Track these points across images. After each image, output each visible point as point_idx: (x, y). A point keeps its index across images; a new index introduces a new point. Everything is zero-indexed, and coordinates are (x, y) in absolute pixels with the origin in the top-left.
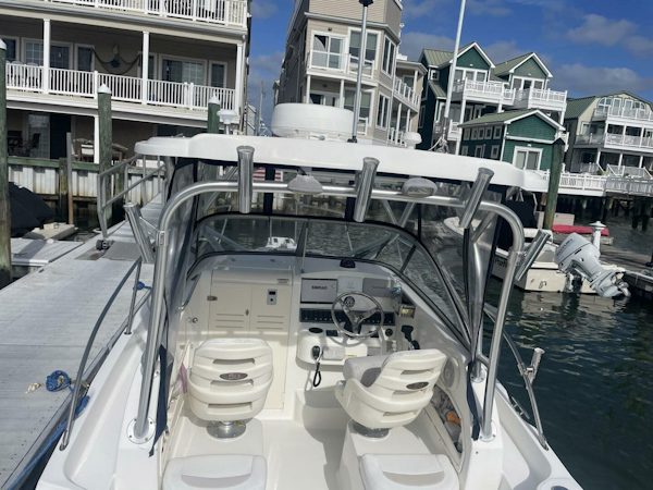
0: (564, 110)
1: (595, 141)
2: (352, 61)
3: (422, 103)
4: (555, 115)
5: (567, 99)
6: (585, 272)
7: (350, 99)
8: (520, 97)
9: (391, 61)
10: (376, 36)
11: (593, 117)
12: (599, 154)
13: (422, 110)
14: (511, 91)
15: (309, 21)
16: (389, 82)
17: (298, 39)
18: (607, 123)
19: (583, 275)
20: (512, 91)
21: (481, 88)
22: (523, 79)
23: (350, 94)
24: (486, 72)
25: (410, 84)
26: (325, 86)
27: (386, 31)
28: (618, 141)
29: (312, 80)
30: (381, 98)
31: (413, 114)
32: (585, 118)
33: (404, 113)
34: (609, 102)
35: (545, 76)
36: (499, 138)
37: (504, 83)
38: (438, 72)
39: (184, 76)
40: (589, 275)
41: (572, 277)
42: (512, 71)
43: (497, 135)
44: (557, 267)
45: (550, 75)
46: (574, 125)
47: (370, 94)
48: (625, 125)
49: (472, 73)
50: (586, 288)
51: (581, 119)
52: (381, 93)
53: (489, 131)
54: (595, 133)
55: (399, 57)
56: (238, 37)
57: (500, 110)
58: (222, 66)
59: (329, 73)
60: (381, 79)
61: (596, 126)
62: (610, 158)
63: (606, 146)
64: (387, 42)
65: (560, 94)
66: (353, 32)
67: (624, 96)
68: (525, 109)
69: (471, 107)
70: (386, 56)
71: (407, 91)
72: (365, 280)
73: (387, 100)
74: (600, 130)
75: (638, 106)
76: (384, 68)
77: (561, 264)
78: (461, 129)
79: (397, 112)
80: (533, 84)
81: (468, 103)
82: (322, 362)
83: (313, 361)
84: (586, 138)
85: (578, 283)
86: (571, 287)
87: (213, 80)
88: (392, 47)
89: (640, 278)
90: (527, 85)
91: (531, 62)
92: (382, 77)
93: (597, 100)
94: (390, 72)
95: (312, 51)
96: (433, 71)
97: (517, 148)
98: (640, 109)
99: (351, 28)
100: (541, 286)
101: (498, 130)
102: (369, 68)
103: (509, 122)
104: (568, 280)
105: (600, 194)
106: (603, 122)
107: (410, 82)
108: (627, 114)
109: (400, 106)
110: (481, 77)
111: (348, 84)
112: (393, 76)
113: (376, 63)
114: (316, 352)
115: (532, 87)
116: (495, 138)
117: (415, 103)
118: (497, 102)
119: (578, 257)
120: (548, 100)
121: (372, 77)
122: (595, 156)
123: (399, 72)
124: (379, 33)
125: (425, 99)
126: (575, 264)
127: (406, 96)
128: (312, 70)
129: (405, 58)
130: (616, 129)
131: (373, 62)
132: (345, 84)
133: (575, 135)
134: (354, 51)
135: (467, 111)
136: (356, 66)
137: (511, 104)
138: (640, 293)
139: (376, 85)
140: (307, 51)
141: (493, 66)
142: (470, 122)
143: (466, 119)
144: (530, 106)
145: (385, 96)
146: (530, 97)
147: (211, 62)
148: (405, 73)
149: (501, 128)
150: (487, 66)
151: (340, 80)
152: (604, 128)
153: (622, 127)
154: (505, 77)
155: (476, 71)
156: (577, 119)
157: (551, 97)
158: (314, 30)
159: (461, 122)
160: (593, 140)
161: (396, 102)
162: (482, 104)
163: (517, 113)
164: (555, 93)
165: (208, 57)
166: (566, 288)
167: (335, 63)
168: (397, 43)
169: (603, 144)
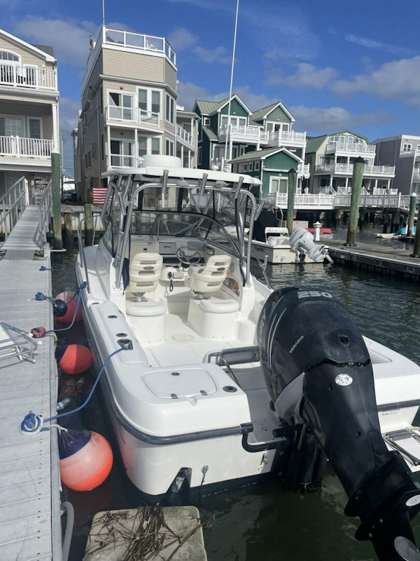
0: (305, 147)
1: (329, 169)
2: (142, 113)
3: (199, 145)
4: (299, 152)
5: (307, 138)
6: (306, 249)
7: (143, 144)
8: (273, 137)
9: (172, 113)
10: (158, 93)
11: (326, 151)
12: (332, 179)
13: (199, 150)
14: (265, 133)
15: (105, 83)
16: (172, 129)
17: (94, 95)
18: (336, 155)
19: (305, 250)
20: (267, 133)
21: (243, 131)
22: (274, 123)
23: (142, 140)
24: (246, 118)
25: (189, 130)
26: (122, 134)
27: (166, 89)
28: (344, 168)
29: (111, 129)
30: (167, 142)
31: (193, 153)
32: (321, 152)
33: (186, 153)
34: (337, 139)
35: (290, 120)
36: (258, 170)
37: (260, 127)
38: (209, 119)
39: (6, 130)
40: (308, 250)
41: (299, 253)
42: (265, 117)
43: (257, 168)
44: (290, 247)
45: (293, 120)
46: (313, 158)
47: (158, 139)
48: (349, 156)
49: (236, 119)
50: (307, 260)
51: (318, 153)
52: (167, 138)
53: (251, 165)
54: (328, 163)
55: (177, 107)
56: (53, 98)
57: (258, 149)
58: (39, 121)
59: (125, 123)
60: (166, 127)
61: (329, 158)
62: (339, 181)
63: (336, 173)
64: (168, 97)
65: (301, 134)
66: (140, 90)
67: (347, 134)
68: (276, 147)
69: (237, 147)
70: (168, 109)
71: (187, 135)
72: (188, 242)
73: (172, 144)
74: (331, 161)
75: (357, 141)
76: (168, 119)
77: (292, 246)
78: (230, 165)
79: (180, 152)
80: (281, 127)
81: (234, 144)
82: (173, 280)
83: (169, 280)
84: (322, 167)
85: (302, 256)
86: (299, 259)
87: (31, 133)
88: (172, 101)
89: (338, 252)
90: (277, 128)
91: (278, 110)
92: (166, 126)
93: (328, 138)
94: (172, 121)
95: (109, 106)
96: (205, 119)
97: (272, 178)
98: (359, 143)
99: (138, 87)
100: (282, 260)
101: (257, 164)
102: (156, 119)
103: (264, 158)
104: (297, 255)
105: (331, 208)
106: (334, 154)
107: (188, 128)
108: (350, 147)
109: (182, 148)
110: (242, 123)
111: (140, 132)
112: (175, 125)
113: (161, 114)
114: (170, 275)
115: (281, 130)
116: (255, 170)
117: (193, 145)
118: (256, 142)
119: (301, 241)
120: (293, 140)
121: (159, 125)
122: (329, 181)
123: (180, 120)
124: (161, 91)
125: (201, 141)
126: (300, 245)
127: (186, 139)
128: (111, 121)
129: (182, 109)
130: (342, 160)
131: (158, 114)
132: (138, 132)
133: (315, 166)
134: (143, 105)
135: (234, 150)
136: (144, 117)
137: (265, 143)
138: (338, 261)
139: (163, 132)
140: (105, 106)
141: (250, 114)
142: (237, 159)
143: (234, 156)
144: (280, 145)
145: (170, 141)
146: (280, 138)
147: (28, 118)
148: (183, 121)
149: (259, 162)
150: (246, 114)
151: (134, 129)
152: (334, 159)
153: (347, 157)
154: (260, 122)
155: (238, 118)
156: (315, 153)
157: (295, 137)
158: (108, 89)
159: (231, 159)
160: (327, 169)
161: (179, 145)
162: (245, 144)
163: (270, 150)
164: (297, 134)
165: (26, 114)
166: (296, 260)
167: (128, 115)
168: (176, 98)
169: (334, 171)
